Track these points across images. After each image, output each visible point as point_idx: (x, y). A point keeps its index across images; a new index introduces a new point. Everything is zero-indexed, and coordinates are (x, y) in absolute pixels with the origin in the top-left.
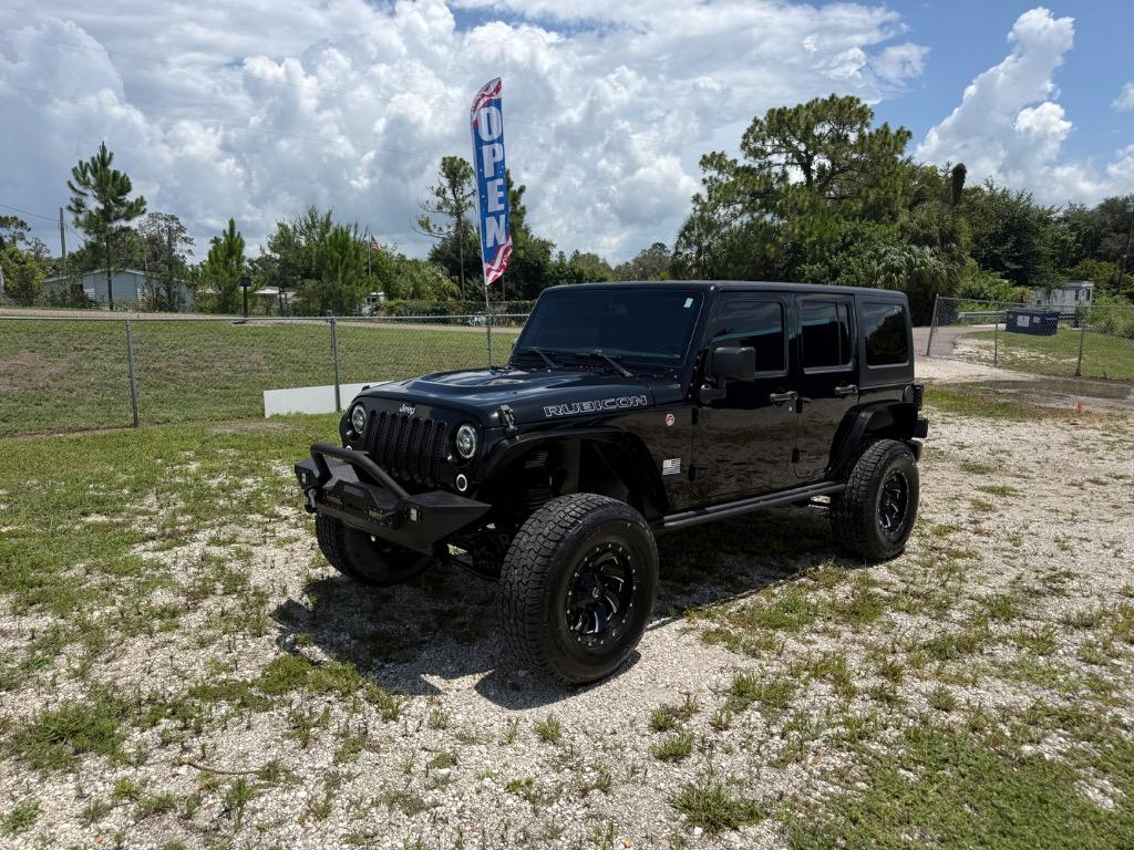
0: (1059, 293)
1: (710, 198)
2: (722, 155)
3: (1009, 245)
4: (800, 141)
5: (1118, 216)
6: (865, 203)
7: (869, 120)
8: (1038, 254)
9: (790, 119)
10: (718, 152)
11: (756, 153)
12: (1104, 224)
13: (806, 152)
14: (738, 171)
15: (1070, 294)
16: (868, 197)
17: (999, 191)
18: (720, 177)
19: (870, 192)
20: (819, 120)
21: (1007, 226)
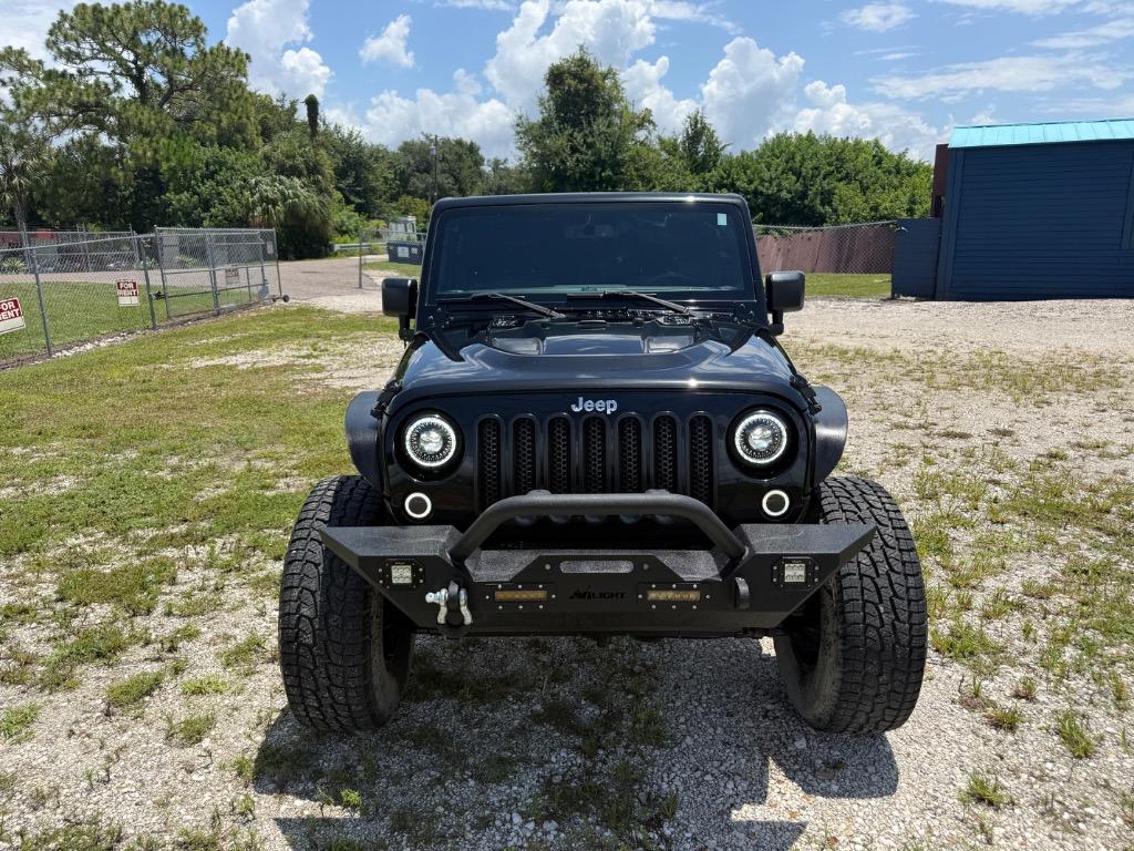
0: (393, 225)
1: (18, 105)
2: (21, 52)
3: (351, 181)
4: (125, 47)
5: (418, 158)
6: (219, 127)
7: (203, 35)
8: (373, 190)
9: (111, 19)
10: (16, 47)
11: (70, 56)
12: (409, 164)
13: (135, 62)
14: (50, 75)
15: (401, 227)
16: (220, 121)
17: (332, 127)
18: (25, 80)
19: (222, 115)
20: (147, 26)
21: (345, 161)
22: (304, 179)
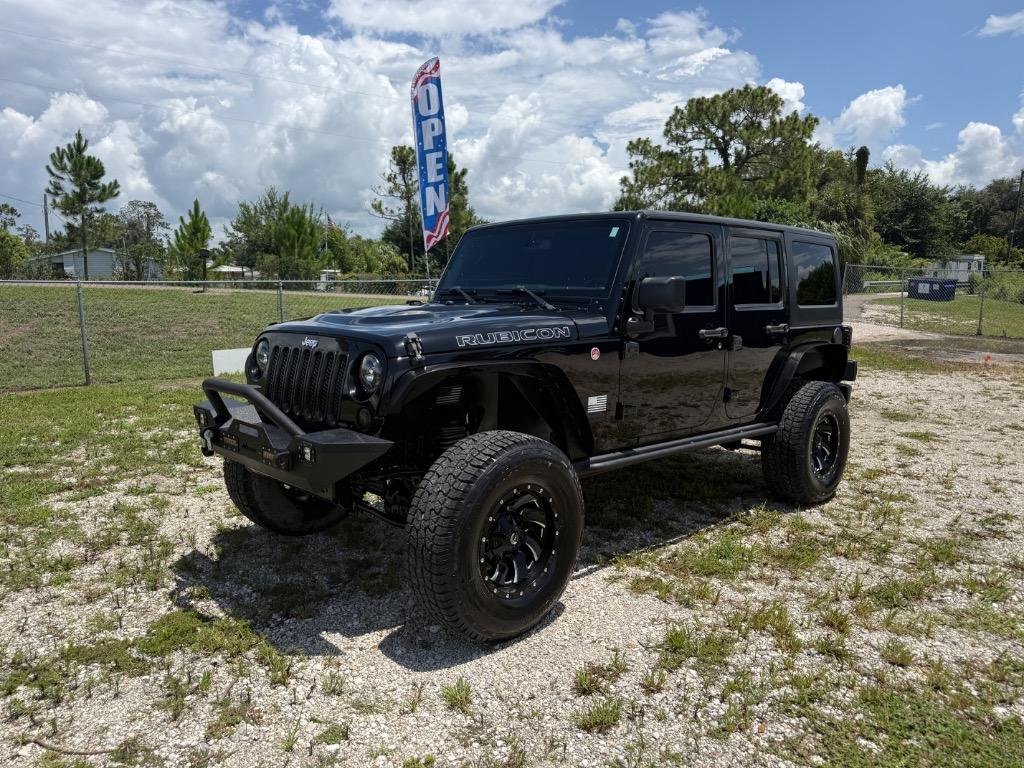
0: (953, 264)
1: (636, 180)
2: (647, 142)
3: (907, 222)
4: (718, 128)
5: (1004, 196)
6: (777, 183)
7: (780, 108)
8: (934, 230)
9: (708, 108)
10: (644, 138)
11: (678, 139)
12: (993, 203)
13: (723, 138)
14: (661, 156)
15: (963, 266)
16: (779, 178)
17: (898, 174)
18: (646, 161)
19: (781, 172)
20: (735, 108)
21: (906, 204)
22: (843, 224)
